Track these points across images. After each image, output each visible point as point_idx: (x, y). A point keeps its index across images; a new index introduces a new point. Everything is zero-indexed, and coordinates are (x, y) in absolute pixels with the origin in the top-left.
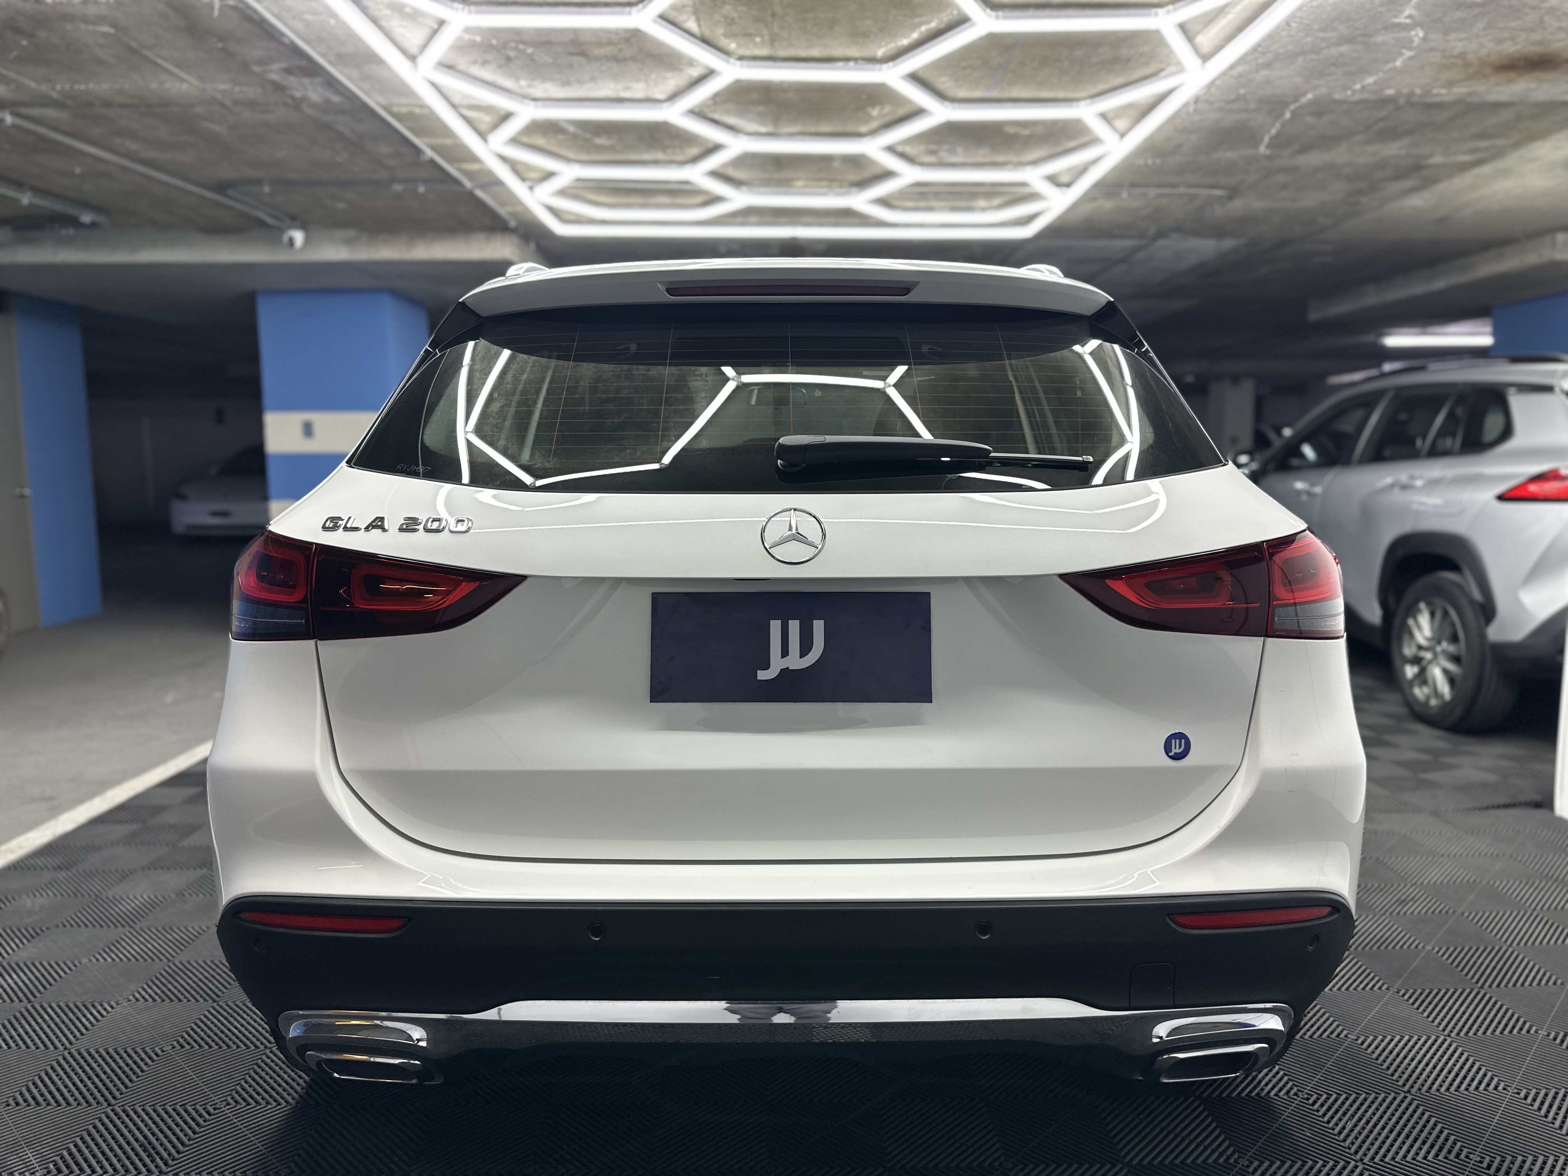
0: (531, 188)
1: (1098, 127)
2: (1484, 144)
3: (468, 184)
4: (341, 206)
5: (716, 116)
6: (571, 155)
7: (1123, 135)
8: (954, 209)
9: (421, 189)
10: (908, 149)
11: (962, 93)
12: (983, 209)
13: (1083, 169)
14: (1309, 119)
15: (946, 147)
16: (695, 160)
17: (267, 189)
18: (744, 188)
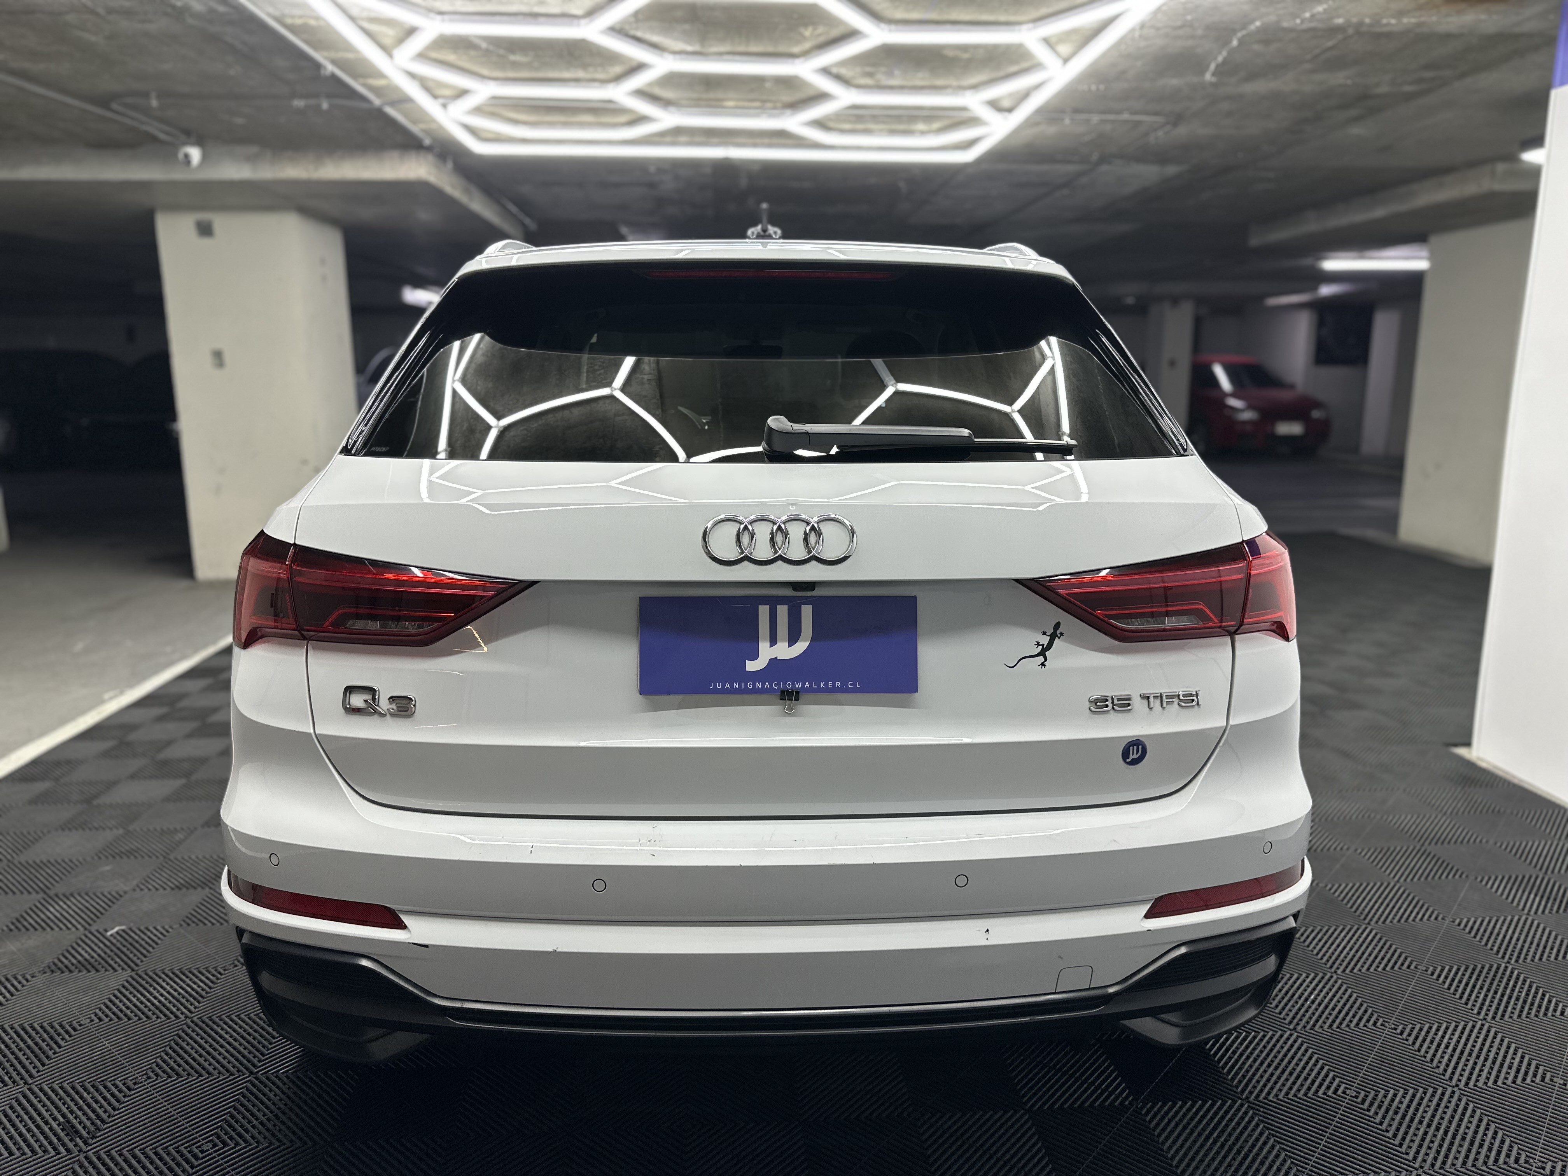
0: (444, 106)
1: (1041, 53)
3: (377, 102)
4: (239, 121)
5: (639, 34)
6: (485, 72)
7: (1066, 61)
8: (893, 132)
9: (325, 106)
10: (843, 71)
11: (899, 15)
12: (923, 133)
13: (1025, 95)
14: (1257, 47)
15: (883, 69)
16: (618, 79)
17: (154, 103)
18: (672, 109)
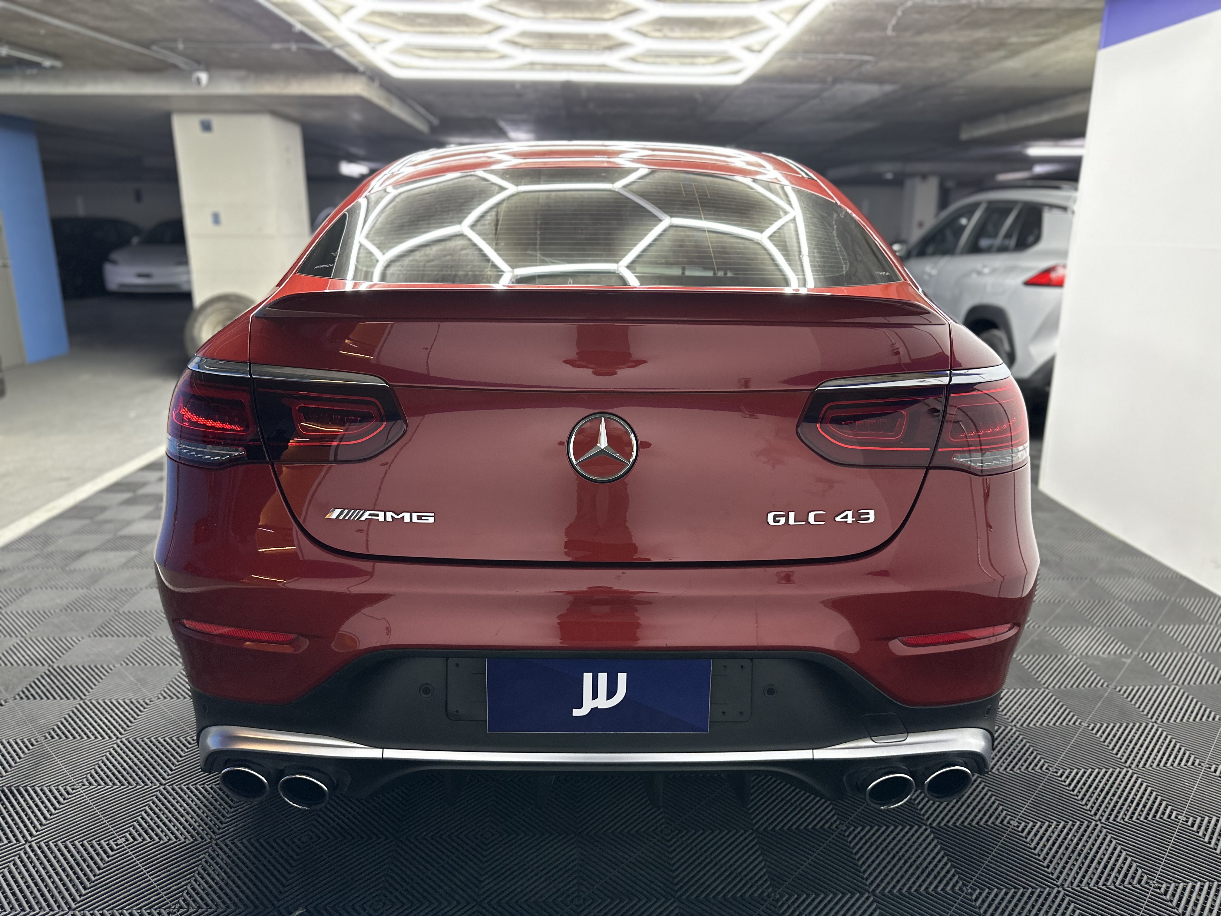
0: (374, 48)
2: (1042, 31)
3: (328, 45)
4: (235, 55)
7: (789, 23)
9: (294, 48)
12: (703, 65)
13: (767, 44)
14: (916, 16)
15: (667, 29)
17: (181, 46)
18: (529, 50)
